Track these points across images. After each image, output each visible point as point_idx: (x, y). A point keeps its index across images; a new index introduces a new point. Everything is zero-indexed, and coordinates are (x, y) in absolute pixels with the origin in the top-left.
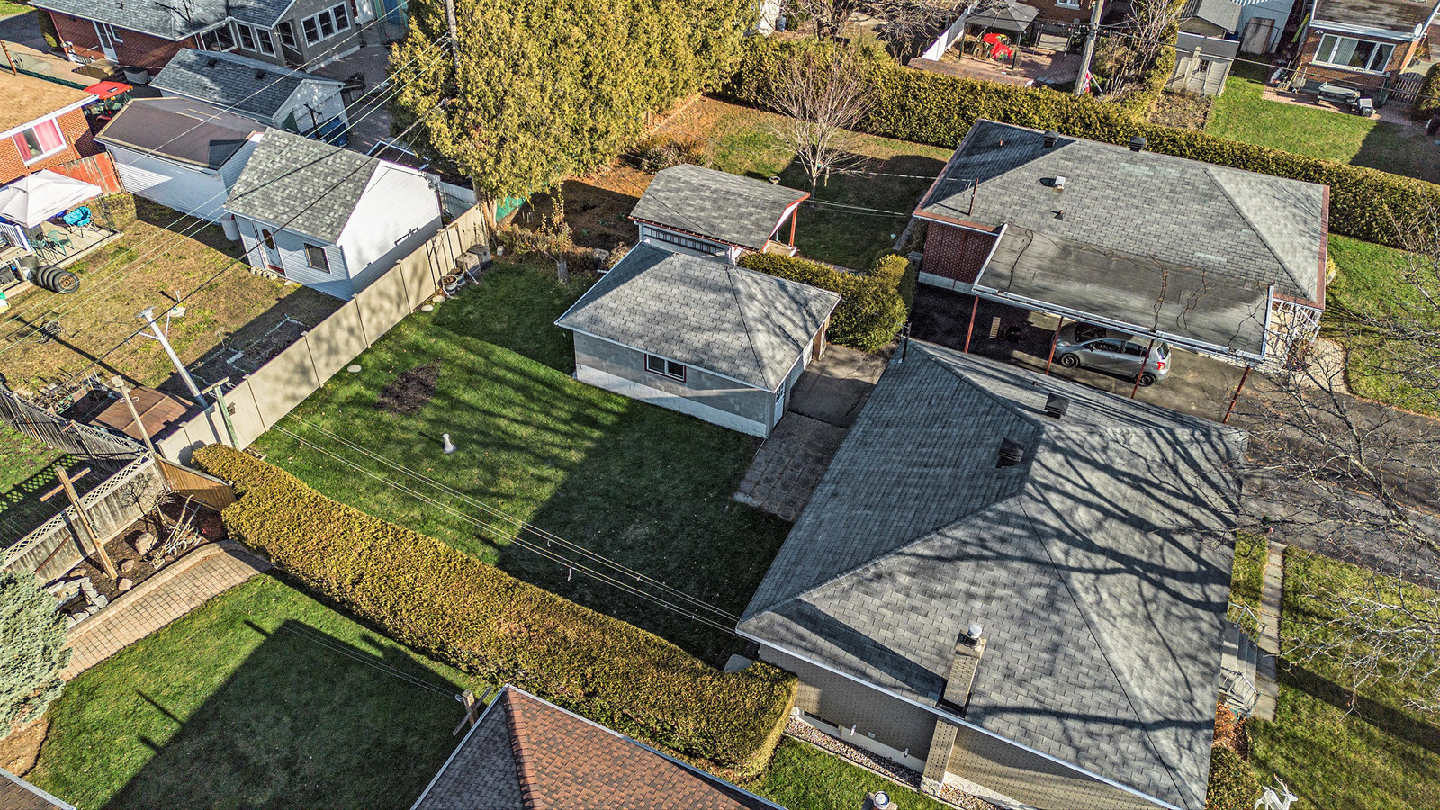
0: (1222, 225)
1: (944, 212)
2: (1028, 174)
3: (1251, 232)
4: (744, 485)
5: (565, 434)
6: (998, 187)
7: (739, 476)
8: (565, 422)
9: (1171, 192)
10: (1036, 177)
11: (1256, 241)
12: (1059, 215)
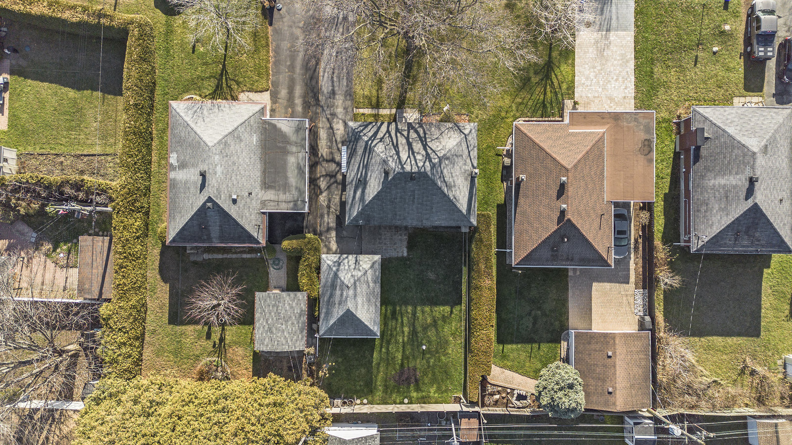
0: (239, 137)
1: (259, 237)
2: (233, 211)
3: (239, 128)
4: (400, 255)
5: (402, 318)
6: (242, 219)
7: (397, 258)
8: (397, 320)
9: (227, 156)
10: (233, 206)
11: (243, 125)
12: (250, 194)
